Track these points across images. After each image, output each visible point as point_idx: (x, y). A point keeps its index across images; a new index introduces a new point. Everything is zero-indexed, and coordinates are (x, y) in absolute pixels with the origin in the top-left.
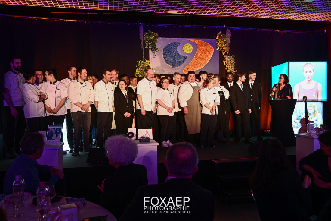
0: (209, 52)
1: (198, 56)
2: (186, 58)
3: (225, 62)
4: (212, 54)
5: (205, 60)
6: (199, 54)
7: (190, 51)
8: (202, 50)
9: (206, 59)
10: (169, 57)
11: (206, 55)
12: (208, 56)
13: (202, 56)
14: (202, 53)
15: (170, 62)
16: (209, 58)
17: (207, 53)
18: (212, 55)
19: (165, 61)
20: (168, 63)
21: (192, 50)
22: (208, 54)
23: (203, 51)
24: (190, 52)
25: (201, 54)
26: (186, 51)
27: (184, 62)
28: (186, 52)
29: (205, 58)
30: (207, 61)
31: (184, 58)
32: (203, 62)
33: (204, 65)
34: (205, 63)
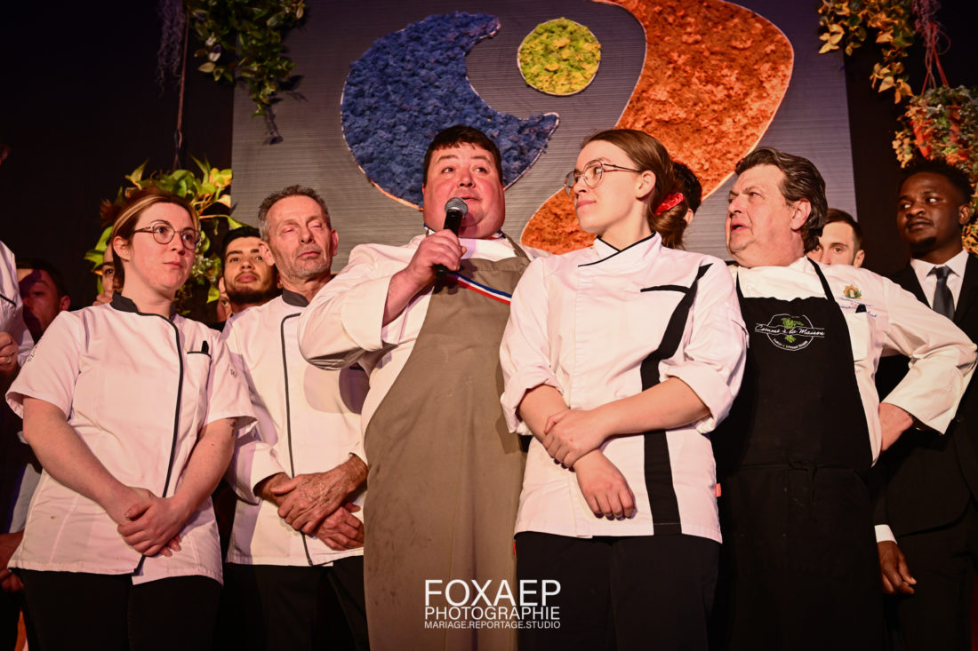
0: (748, 72)
1: (650, 109)
2: (542, 135)
3: (905, 146)
4: (777, 90)
5: (721, 136)
6: (661, 93)
7: (577, 74)
8: (680, 62)
9: (728, 125)
10: (391, 128)
11: (720, 93)
12: (739, 106)
13: (681, 104)
14: (687, 84)
15: (398, 169)
16: (756, 121)
17: (731, 77)
18: (782, 94)
19: (362, 161)
20: (387, 175)
21: (592, 69)
22: (738, 87)
23: (696, 61)
24: (580, 82)
25: (673, 93)
26: (544, 77)
27: (526, 164)
28: (543, 84)
29: (720, 122)
30: (732, 150)
31: (527, 131)
32: (695, 152)
33: (713, 177)
34: (716, 161)
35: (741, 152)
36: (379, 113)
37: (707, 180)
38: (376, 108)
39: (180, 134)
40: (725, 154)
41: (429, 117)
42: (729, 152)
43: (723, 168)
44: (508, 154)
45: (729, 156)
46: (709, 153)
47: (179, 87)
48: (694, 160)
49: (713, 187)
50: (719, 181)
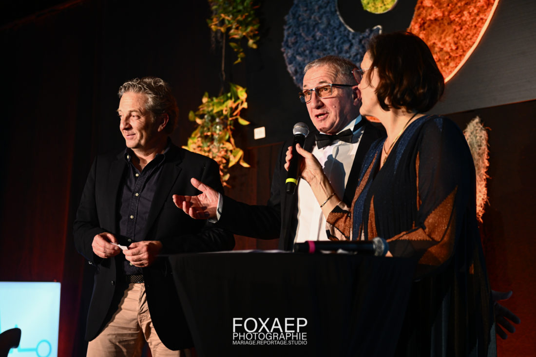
28: (371, 8)
30: (470, 33)
31: (363, 42)
32: (448, 39)
33: (461, 53)
34: (461, 42)
35: (475, 33)
36: (298, 44)
37: (457, 57)
38: (296, 42)
39: (223, 73)
40: (466, 36)
41: (319, 43)
42: (468, 35)
43: (466, 46)
44: (356, 58)
45: (469, 37)
46: (457, 38)
47: (222, 48)
48: (447, 45)
49: (460, 60)
50: (464, 56)
